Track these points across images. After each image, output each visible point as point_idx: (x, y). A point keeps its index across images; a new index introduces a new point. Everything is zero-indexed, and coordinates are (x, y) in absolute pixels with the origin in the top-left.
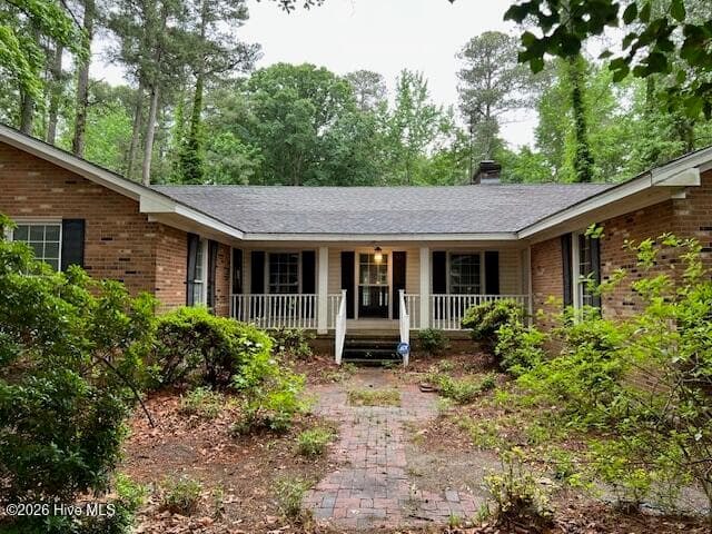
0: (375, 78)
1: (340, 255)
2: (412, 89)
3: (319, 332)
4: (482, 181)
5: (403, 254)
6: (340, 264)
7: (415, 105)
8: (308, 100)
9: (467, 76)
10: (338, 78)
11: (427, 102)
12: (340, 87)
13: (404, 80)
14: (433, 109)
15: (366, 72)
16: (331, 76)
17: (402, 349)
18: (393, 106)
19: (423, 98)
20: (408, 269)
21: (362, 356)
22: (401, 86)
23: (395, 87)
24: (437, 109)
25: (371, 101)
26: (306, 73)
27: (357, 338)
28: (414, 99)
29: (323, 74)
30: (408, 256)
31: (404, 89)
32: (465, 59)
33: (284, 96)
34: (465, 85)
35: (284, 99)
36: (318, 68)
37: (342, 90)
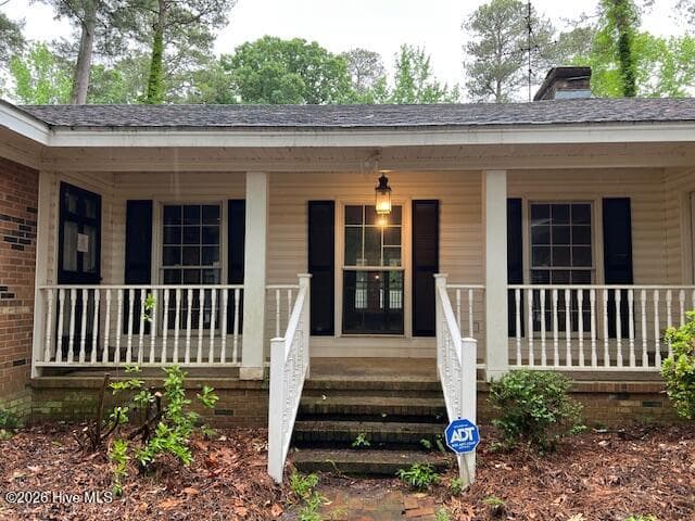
0: (371, 57)
1: (304, 209)
2: (413, 65)
3: (244, 374)
4: (558, 95)
5: (434, 205)
6: (305, 227)
7: (416, 83)
8: (298, 75)
9: (474, 50)
10: (331, 56)
11: (430, 80)
12: (333, 63)
13: (404, 56)
14: (436, 89)
15: (362, 51)
16: (323, 52)
17: (456, 436)
18: (391, 85)
19: (425, 76)
20: (443, 235)
21: (344, 442)
22: (400, 63)
23: (395, 64)
24: (441, 88)
25: (368, 83)
26: (295, 47)
27: (333, 390)
28: (415, 77)
29: (315, 50)
30: (443, 208)
31: (404, 66)
32: (473, 32)
33: (269, 70)
34: (473, 59)
35: (271, 74)
36: (309, 43)
37: (335, 67)
